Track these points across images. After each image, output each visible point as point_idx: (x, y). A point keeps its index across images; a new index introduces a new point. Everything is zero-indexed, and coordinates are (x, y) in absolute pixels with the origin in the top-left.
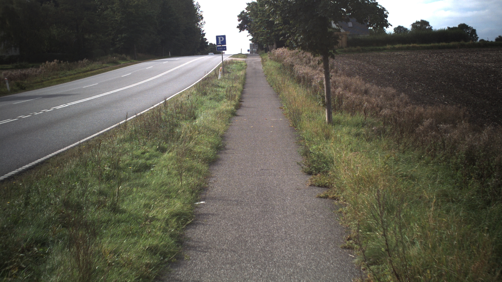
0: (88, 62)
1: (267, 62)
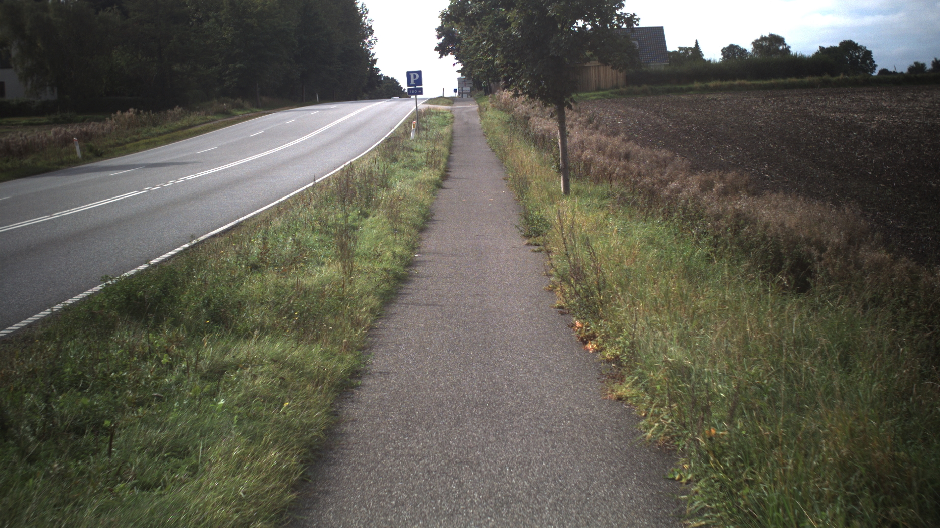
0: (182, 112)
1: (487, 112)
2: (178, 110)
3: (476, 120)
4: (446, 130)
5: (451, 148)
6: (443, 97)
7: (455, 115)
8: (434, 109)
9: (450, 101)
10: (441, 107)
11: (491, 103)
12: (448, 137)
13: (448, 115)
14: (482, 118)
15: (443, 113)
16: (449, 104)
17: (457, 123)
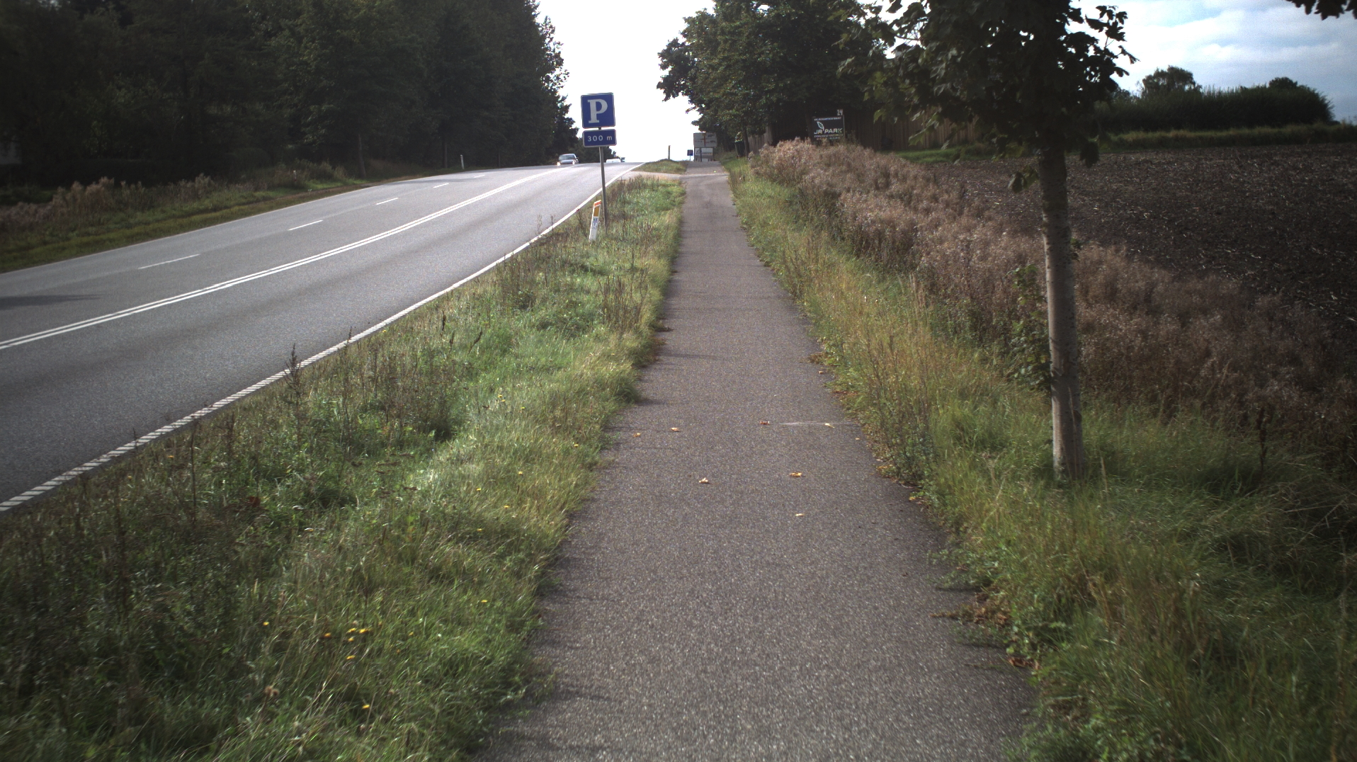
0: (209, 184)
1: (747, 184)
2: (202, 181)
3: (727, 199)
4: (668, 219)
5: (674, 259)
6: (669, 160)
7: (688, 190)
8: (648, 178)
9: (679, 166)
10: (663, 177)
11: (753, 167)
12: (671, 234)
13: (675, 189)
14: (737, 196)
15: (665, 186)
16: (678, 171)
17: (690, 204)
